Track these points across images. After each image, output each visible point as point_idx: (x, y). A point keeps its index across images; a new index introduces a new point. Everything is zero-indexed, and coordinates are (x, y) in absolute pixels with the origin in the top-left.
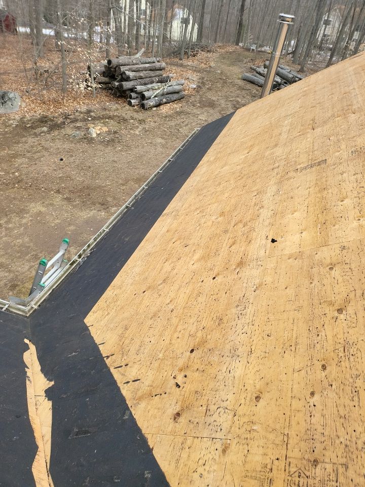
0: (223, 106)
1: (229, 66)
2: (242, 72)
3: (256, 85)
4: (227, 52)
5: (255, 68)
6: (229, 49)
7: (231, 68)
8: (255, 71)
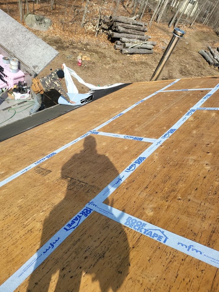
0: (174, 67)
1: (197, 41)
2: (202, 48)
3: (206, 60)
4: (202, 31)
5: (211, 48)
6: (205, 29)
7: (197, 43)
8: (210, 50)
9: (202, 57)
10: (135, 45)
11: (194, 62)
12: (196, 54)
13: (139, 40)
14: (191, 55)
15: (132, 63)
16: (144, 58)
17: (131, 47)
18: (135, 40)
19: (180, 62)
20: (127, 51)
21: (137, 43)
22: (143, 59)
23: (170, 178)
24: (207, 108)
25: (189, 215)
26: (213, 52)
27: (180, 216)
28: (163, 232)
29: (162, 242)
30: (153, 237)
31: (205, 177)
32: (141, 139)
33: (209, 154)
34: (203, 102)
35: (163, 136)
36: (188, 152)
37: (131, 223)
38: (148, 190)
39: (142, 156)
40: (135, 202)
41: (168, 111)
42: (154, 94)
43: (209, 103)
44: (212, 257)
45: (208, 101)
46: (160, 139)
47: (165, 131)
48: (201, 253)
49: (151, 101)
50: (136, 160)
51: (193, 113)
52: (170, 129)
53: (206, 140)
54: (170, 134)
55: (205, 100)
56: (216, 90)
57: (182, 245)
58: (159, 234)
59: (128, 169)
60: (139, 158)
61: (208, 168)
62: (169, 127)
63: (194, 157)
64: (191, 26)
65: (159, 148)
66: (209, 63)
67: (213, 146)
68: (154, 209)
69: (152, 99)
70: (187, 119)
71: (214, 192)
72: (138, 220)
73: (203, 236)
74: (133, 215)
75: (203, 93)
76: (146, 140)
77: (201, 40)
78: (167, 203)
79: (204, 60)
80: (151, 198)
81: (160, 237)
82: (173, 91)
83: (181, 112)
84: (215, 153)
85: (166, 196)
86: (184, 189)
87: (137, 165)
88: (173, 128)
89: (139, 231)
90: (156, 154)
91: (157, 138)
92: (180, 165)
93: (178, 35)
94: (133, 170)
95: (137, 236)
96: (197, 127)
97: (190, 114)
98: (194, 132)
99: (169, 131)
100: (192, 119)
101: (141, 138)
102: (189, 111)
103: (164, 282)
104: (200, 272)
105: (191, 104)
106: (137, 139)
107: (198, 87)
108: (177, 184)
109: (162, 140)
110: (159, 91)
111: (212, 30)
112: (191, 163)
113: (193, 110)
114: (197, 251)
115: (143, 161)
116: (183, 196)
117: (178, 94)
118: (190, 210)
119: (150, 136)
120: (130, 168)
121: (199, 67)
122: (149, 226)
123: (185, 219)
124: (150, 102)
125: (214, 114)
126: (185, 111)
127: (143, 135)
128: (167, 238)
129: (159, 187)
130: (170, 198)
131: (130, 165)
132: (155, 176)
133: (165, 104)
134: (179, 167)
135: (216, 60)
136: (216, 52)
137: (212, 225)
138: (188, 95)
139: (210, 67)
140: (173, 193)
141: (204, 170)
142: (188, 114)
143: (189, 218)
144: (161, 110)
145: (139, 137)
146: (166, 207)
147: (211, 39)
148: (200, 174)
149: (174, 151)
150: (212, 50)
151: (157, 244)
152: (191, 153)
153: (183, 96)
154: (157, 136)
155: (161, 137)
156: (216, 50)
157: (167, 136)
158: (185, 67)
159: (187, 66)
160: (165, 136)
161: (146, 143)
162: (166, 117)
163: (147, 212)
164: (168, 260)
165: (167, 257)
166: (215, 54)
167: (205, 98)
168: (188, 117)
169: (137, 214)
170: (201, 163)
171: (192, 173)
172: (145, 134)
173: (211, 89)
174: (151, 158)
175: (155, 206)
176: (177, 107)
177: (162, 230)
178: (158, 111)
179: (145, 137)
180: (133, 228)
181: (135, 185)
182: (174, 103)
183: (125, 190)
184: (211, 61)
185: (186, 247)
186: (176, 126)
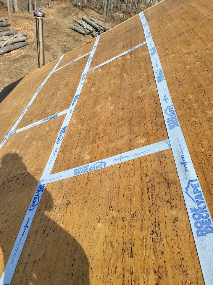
0: (55, 49)
1: (62, 19)
2: (70, 23)
3: (78, 32)
4: (62, 8)
5: (77, 21)
6: (63, 5)
7: (63, 20)
8: (77, 23)
9: (74, 31)
10: (6, 43)
11: (70, 38)
12: (68, 31)
13: (7, 36)
14: (64, 33)
15: (14, 60)
16: (23, 51)
17: (3, 46)
18: (3, 37)
19: (58, 43)
20: (2, 51)
21: (7, 40)
22: (22, 53)
23: (90, 128)
24: (94, 68)
25: (112, 141)
26: (81, 24)
27: (107, 146)
28: (101, 162)
29: (103, 167)
30: (96, 169)
31: (112, 114)
32: (57, 116)
33: (109, 98)
34: (89, 65)
35: (72, 104)
36: (95, 105)
37: (78, 172)
38: (79, 145)
39: (63, 126)
40: (74, 158)
41: (67, 84)
42: (48, 77)
43: (93, 64)
44: (135, 154)
45: (92, 63)
46: (71, 107)
47: (72, 100)
48: (128, 157)
49: (49, 83)
50: (60, 131)
51: (85, 76)
52: (75, 97)
53: (102, 90)
54: (77, 100)
55: (90, 63)
56: (94, 52)
57: (116, 160)
58: (100, 164)
59: (57, 142)
60: (62, 129)
61: (112, 107)
62: (73, 96)
63: (101, 106)
64: (50, 6)
65: (73, 114)
66: (83, 34)
67: (109, 92)
68: (90, 153)
69: (49, 82)
70: (83, 83)
71: (121, 119)
72: (82, 167)
73: (125, 147)
74: (77, 166)
75: (86, 58)
76: (60, 114)
77: (65, 16)
78: (96, 144)
79: (77, 33)
80: (84, 148)
81: (101, 165)
82: (63, 67)
83: (77, 80)
84: (112, 96)
85: (93, 140)
86: (103, 129)
87: (63, 135)
88: (76, 95)
89: (86, 172)
90: (73, 119)
91: (68, 108)
92: (93, 116)
93: (40, 17)
94: (61, 140)
95: (86, 175)
96: (93, 85)
97: (84, 78)
98: (93, 89)
99: (74, 98)
100: (87, 81)
101: (56, 114)
102: (82, 77)
103: (114, 186)
104: (132, 166)
105: (81, 71)
106: (53, 117)
107: (80, 55)
108: (97, 129)
109: (72, 107)
110: (51, 73)
111: (70, 4)
112: (100, 111)
113: (85, 75)
114: (125, 157)
115: (66, 130)
116: (104, 134)
117: (67, 68)
118: (112, 139)
119: (62, 110)
120: (59, 140)
121: (77, 41)
122: (91, 165)
123: (111, 145)
124: (49, 85)
125: (100, 70)
126: (79, 78)
127: (56, 112)
128: (105, 163)
129: (86, 139)
130: (96, 140)
131: (58, 138)
132: (80, 134)
133: (62, 80)
134: (94, 118)
135: (86, 30)
136: (83, 22)
137: (128, 138)
138: (76, 65)
139: (85, 37)
140: (97, 136)
141: (110, 110)
142: (82, 79)
143: (113, 144)
144: (61, 86)
145: (54, 115)
146: (97, 147)
147: (73, 12)
148: (109, 114)
149: (85, 109)
150: (78, 22)
151: (101, 170)
152: (97, 104)
153: (72, 68)
154: (68, 106)
155: (71, 105)
156: (82, 20)
157: (75, 102)
158: (65, 45)
159: (66, 44)
160: (73, 104)
161: (61, 116)
162: (67, 89)
163: (86, 158)
164: (112, 174)
165: (110, 172)
166: (83, 24)
167: (89, 61)
168: (83, 81)
169: (80, 164)
170: (106, 107)
171: (103, 116)
172: (57, 110)
173: (90, 53)
174: (71, 124)
175: (89, 151)
176: (72, 78)
177: (100, 161)
178: (58, 88)
179: (59, 112)
180: (81, 174)
181: (68, 148)
182: (68, 76)
183: (63, 156)
184: (84, 32)
185: (119, 159)
186: (78, 92)
